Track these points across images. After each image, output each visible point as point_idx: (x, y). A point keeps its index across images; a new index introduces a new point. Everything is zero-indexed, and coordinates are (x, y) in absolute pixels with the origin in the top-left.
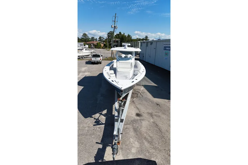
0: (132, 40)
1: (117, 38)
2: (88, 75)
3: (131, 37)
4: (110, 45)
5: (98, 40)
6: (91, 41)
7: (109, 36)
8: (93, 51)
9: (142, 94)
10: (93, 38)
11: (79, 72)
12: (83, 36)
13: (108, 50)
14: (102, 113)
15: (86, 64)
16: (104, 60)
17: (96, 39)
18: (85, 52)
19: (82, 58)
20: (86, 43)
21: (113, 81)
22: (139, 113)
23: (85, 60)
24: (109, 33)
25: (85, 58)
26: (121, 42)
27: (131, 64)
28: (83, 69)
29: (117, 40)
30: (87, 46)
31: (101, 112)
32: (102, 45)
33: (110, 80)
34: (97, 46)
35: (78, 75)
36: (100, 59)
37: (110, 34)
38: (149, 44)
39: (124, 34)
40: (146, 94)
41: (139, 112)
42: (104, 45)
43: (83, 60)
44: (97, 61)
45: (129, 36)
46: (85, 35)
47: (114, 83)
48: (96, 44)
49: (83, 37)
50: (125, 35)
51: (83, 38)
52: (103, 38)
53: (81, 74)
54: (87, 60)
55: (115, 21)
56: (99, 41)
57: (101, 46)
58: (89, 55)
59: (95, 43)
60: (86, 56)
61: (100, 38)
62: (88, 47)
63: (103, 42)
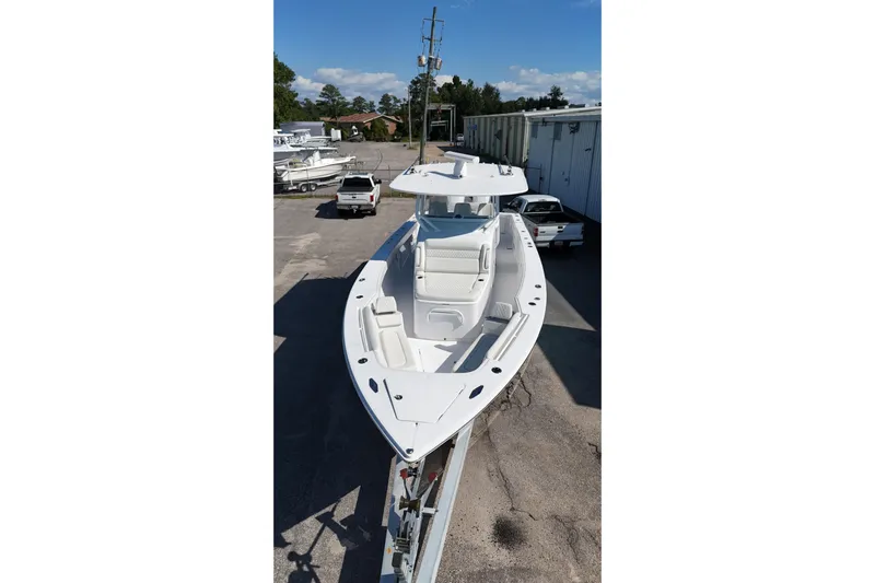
0: (501, 104)
1: (445, 101)
2: (314, 273)
3: (498, 95)
4: (418, 126)
5: (377, 106)
6: (352, 111)
7: (414, 92)
8: (347, 159)
9: (529, 385)
10: (359, 101)
11: (281, 259)
12: (323, 95)
13: (410, 148)
14: (331, 514)
15: (317, 216)
16: (388, 196)
17: (372, 104)
18: (317, 164)
19: (309, 190)
20: (333, 120)
22: (510, 516)
23: (316, 197)
24: (414, 83)
25: (317, 187)
26: (460, 113)
28: (303, 242)
29: (444, 107)
30: (336, 134)
31: (329, 509)
32: (392, 127)
34: (373, 133)
35: (277, 271)
36: (372, 197)
37: (420, 86)
38: (565, 128)
39: (471, 83)
40: (547, 387)
41: (512, 509)
42: (399, 127)
43: (311, 197)
44: (360, 206)
45: (489, 90)
46: (331, 92)
48: (369, 125)
49: (323, 99)
50: (475, 86)
51: (322, 103)
52: (395, 98)
53: (289, 268)
54: (325, 196)
55: (431, 40)
56: (381, 110)
57: (386, 131)
58: (333, 177)
59: (366, 120)
60: (322, 180)
61: (385, 99)
62: (340, 137)
63: (396, 115)
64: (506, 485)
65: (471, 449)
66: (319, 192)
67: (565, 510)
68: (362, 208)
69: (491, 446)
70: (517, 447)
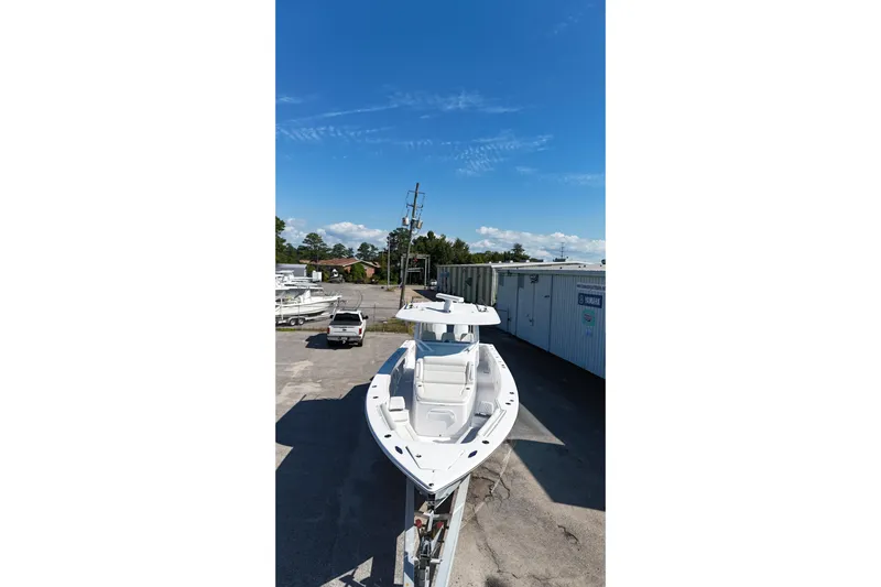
0: (470, 256)
1: (421, 252)
2: (311, 394)
3: (467, 249)
4: (396, 271)
5: (356, 252)
6: (331, 256)
7: (392, 244)
8: (335, 298)
9: (508, 484)
10: (339, 248)
11: (281, 382)
12: (306, 241)
13: (388, 290)
14: (352, 576)
15: (308, 346)
16: (373, 331)
17: (351, 250)
18: (308, 301)
19: (297, 324)
20: (313, 263)
21: (399, 450)
22: (497, 576)
23: (305, 330)
24: (392, 235)
25: (305, 321)
26: (433, 261)
27: (467, 367)
28: (297, 368)
29: (420, 256)
30: (317, 275)
31: (350, 573)
32: (370, 272)
33: (389, 446)
34: (352, 276)
35: (278, 393)
36: (360, 330)
37: (399, 238)
38: (527, 280)
39: (443, 239)
40: (523, 485)
41: (499, 571)
42: (377, 271)
43: (299, 330)
44: (349, 338)
45: (459, 244)
46: (314, 239)
47: (403, 461)
48: (349, 268)
49: (306, 245)
50: (447, 240)
51: (305, 248)
52: (373, 247)
53: (287, 389)
54: (313, 330)
55: (414, 207)
56: (359, 256)
57: (364, 275)
58: (320, 313)
59: (346, 265)
60: (310, 315)
61: (364, 247)
62: (320, 278)
63: (373, 261)
64: (493, 554)
65: (462, 531)
66: (306, 326)
67: (541, 571)
68: (351, 339)
69: (479, 527)
70: (500, 529)
